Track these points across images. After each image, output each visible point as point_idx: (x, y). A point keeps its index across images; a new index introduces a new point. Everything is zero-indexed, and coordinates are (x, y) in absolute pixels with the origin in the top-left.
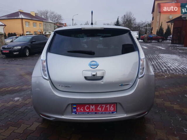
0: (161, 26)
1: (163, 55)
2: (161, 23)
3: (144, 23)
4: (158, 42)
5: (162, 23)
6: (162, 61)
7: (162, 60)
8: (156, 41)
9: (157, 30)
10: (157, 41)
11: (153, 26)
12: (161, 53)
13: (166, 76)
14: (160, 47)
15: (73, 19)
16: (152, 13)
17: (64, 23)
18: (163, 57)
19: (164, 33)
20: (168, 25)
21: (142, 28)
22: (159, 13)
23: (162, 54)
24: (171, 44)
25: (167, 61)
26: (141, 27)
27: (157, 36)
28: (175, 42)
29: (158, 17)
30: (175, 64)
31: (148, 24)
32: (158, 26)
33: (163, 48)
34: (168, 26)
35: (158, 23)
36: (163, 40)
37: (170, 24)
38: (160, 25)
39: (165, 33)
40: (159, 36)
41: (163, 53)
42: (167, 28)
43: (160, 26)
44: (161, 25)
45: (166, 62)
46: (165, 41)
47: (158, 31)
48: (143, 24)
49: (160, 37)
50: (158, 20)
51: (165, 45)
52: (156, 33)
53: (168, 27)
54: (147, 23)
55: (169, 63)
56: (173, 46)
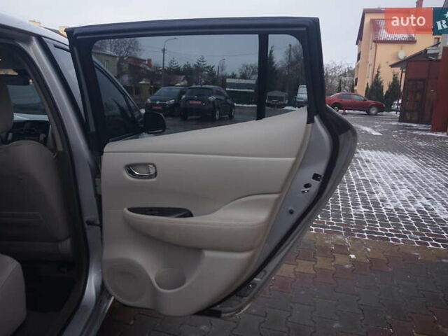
0: (377, 75)
1: (369, 156)
2: (376, 67)
3: (339, 67)
4: (369, 114)
5: (379, 68)
6: (360, 178)
7: (362, 174)
8: (362, 112)
9: (368, 84)
10: (365, 113)
11: (359, 75)
12: (365, 149)
13: (353, 256)
14: (368, 130)
15: (164, 50)
16: (357, 44)
17: (146, 59)
18: (368, 161)
19: (384, 94)
20: (394, 72)
21: (333, 78)
22: (374, 44)
23: (369, 152)
24: (399, 121)
25: (377, 177)
26: (331, 76)
27: (365, 100)
28: (408, 116)
29: (371, 53)
30: (400, 191)
31: (349, 71)
32: (370, 76)
33: (375, 133)
34: (394, 75)
35: (371, 68)
36: (381, 109)
37: (398, 70)
38: (376, 73)
39: (387, 92)
40: (372, 100)
41: (371, 149)
42: (392, 80)
43: (374, 75)
44: (378, 72)
45: (372, 181)
46: (384, 113)
47: (370, 87)
48: (335, 69)
49: (372, 102)
50: (371, 61)
51: (383, 123)
52: (364, 92)
53: (395, 79)
54: (346, 67)
55: (382, 184)
56: (403, 127)
